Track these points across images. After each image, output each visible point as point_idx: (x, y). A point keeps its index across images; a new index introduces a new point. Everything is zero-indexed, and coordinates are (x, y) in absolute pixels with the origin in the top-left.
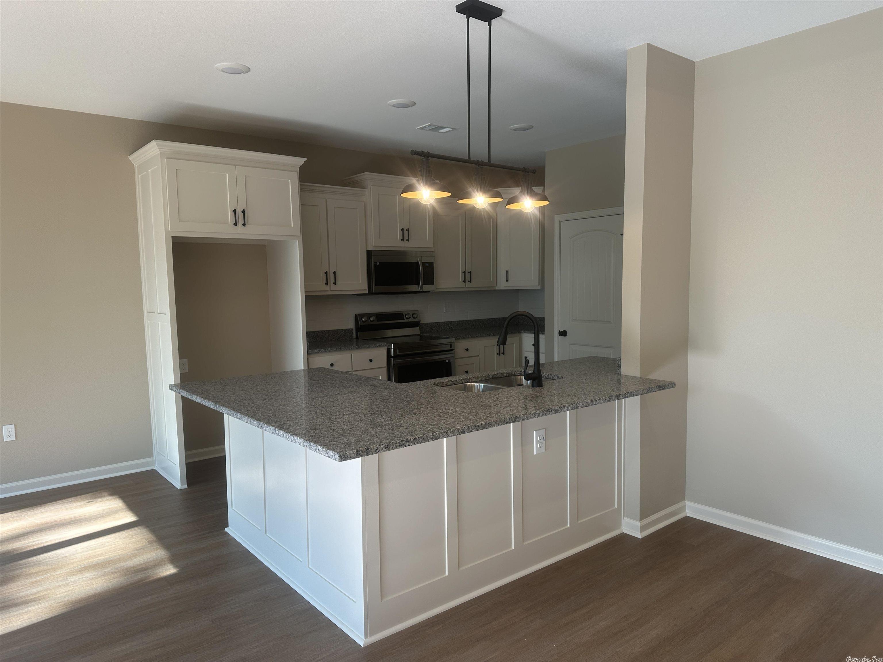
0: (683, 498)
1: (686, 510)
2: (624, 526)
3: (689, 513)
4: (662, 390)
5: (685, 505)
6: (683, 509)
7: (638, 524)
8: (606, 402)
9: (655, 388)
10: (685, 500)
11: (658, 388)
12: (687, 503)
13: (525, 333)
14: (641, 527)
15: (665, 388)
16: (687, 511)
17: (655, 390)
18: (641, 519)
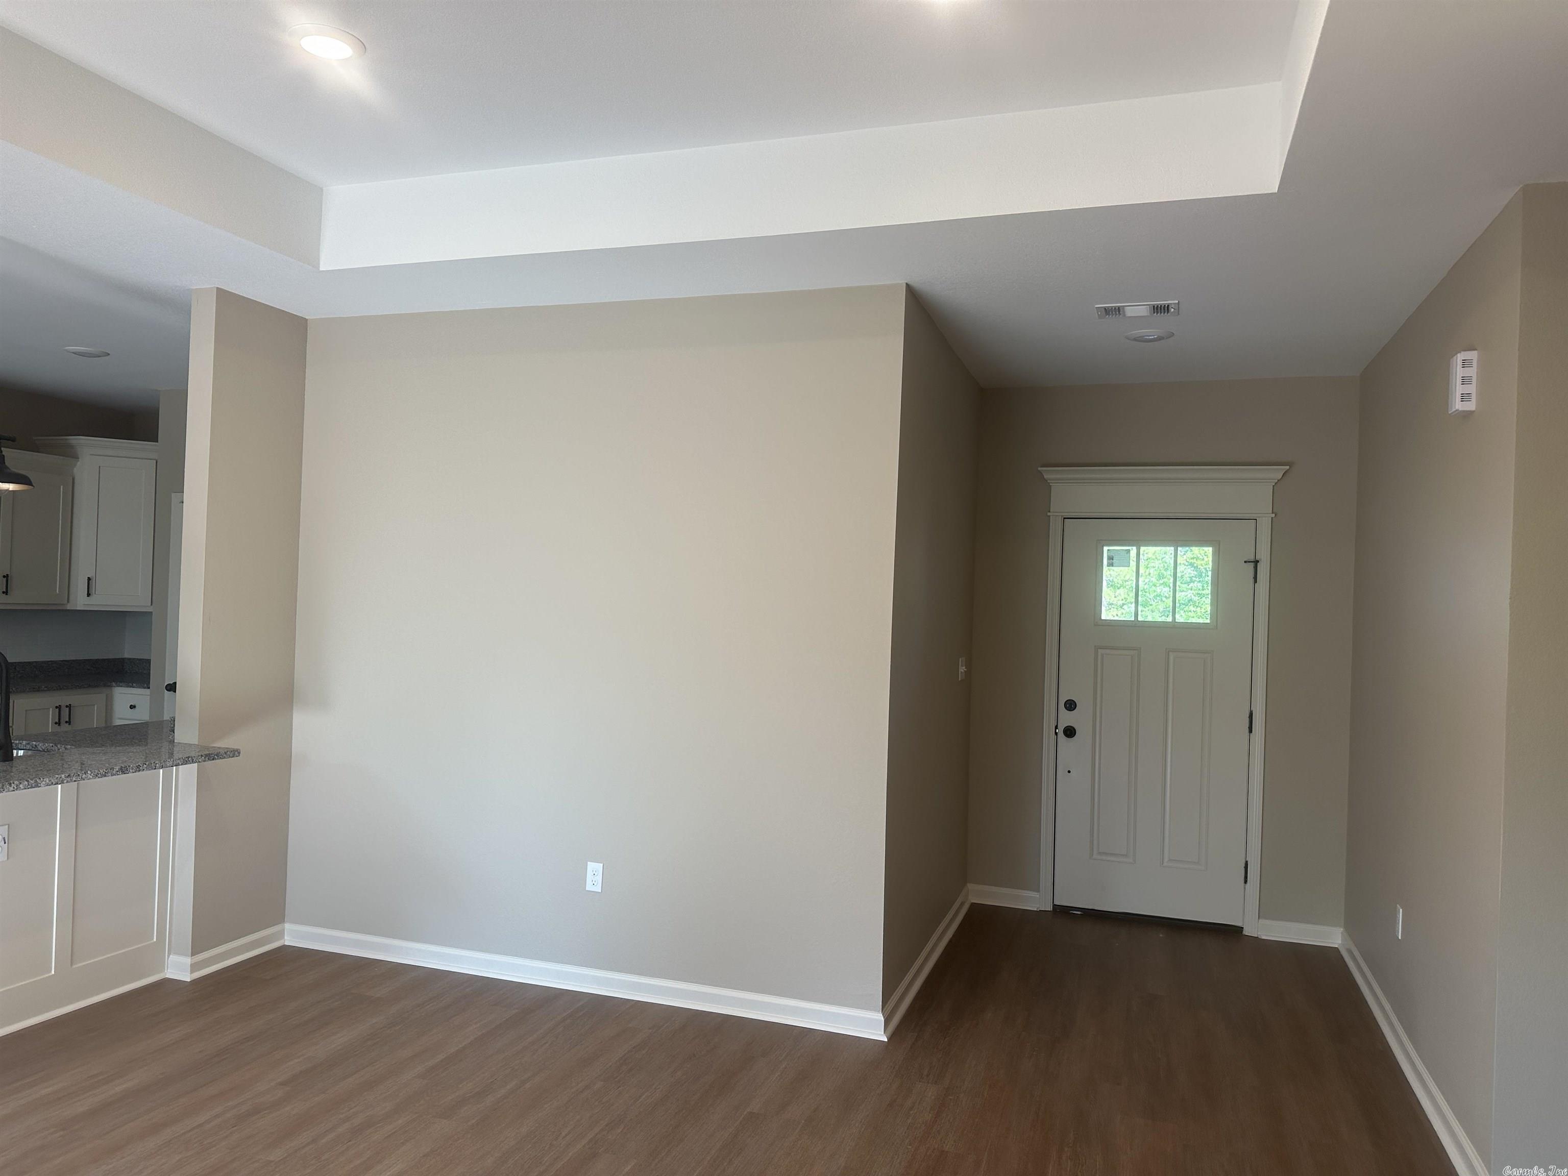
0: (280, 918)
1: (284, 936)
2: (169, 969)
3: (288, 941)
4: (213, 759)
5: (284, 930)
6: (281, 934)
7: (188, 961)
8: (99, 777)
9: (200, 757)
10: (284, 921)
11: (205, 758)
12: (287, 926)
13: (117, 686)
14: (191, 964)
15: (218, 757)
16: (286, 938)
17: (200, 760)
18: (193, 954)
